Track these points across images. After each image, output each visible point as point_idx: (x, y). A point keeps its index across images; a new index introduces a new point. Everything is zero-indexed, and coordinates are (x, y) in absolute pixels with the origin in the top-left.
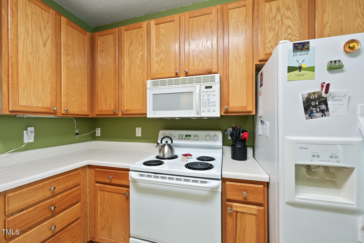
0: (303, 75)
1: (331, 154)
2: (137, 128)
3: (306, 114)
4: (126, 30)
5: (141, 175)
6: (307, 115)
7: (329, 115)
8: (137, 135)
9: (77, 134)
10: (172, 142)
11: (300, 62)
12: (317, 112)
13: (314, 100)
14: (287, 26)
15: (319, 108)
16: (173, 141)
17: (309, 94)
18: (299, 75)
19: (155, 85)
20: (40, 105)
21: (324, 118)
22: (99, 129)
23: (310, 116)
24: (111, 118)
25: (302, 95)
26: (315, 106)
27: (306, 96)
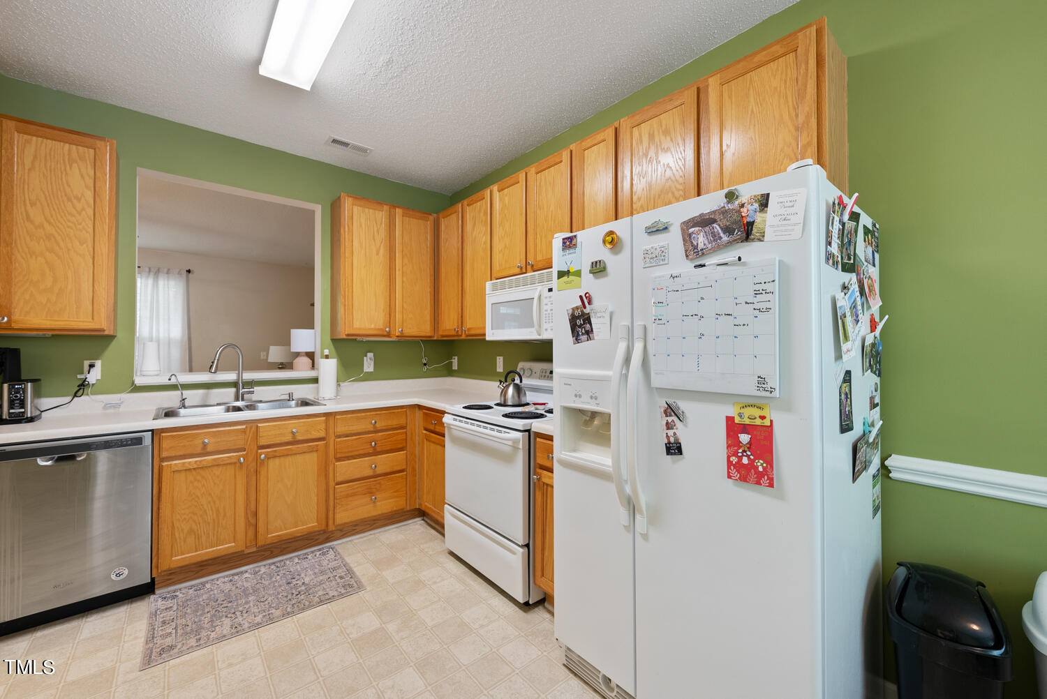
0: (571, 282)
1: (591, 394)
2: (498, 358)
3: (573, 337)
4: (468, 205)
5: (455, 420)
6: (574, 338)
7: (594, 339)
9: (425, 364)
10: (521, 382)
11: (569, 264)
12: (583, 334)
13: (578, 317)
15: (584, 328)
16: (523, 379)
17: (573, 309)
18: (567, 283)
19: (495, 288)
20: (373, 326)
21: (589, 341)
22: (456, 358)
23: (576, 339)
25: (567, 310)
26: (580, 326)
27: (570, 312)
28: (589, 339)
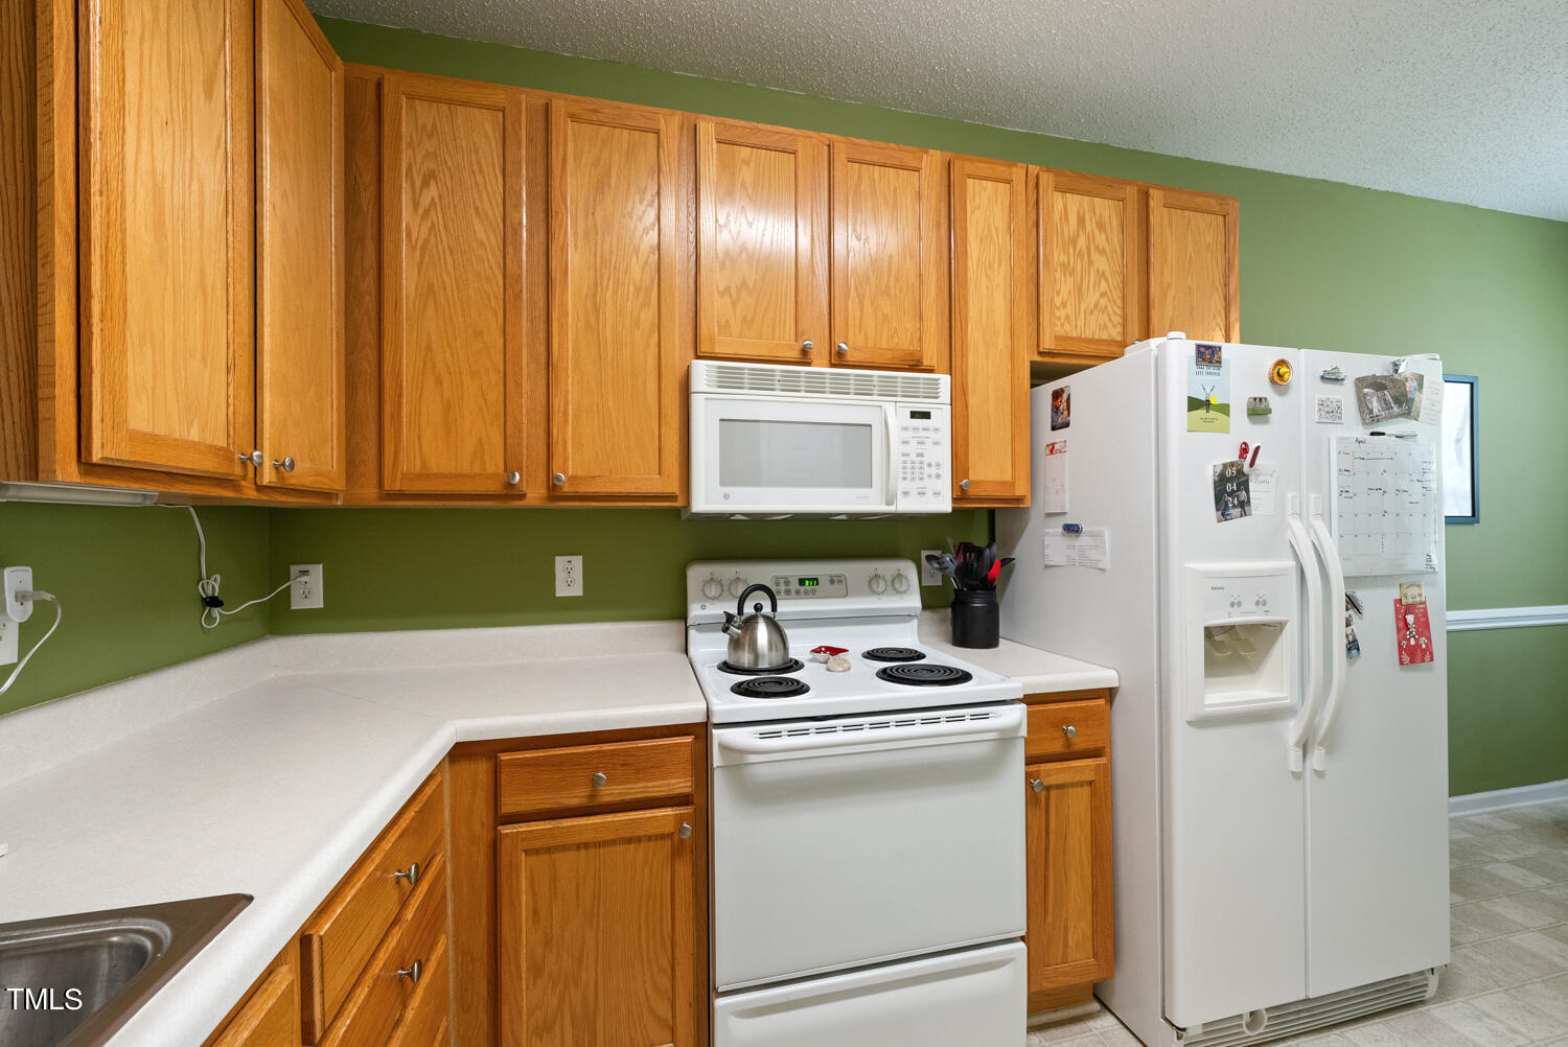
0: (1212, 420)
1: (1257, 598)
2: (560, 562)
3: (1217, 510)
6: (1220, 513)
7: (1250, 514)
8: (562, 591)
9: (213, 602)
10: (774, 609)
11: (1208, 390)
12: (1234, 506)
13: (1230, 479)
14: (1098, 271)
15: (1238, 496)
17: (1225, 466)
18: (1205, 420)
19: (727, 381)
21: (1244, 518)
23: (1223, 514)
24: (487, 511)
25: (1214, 466)
26: (1231, 494)
27: (1219, 470)
28: (1244, 514)
